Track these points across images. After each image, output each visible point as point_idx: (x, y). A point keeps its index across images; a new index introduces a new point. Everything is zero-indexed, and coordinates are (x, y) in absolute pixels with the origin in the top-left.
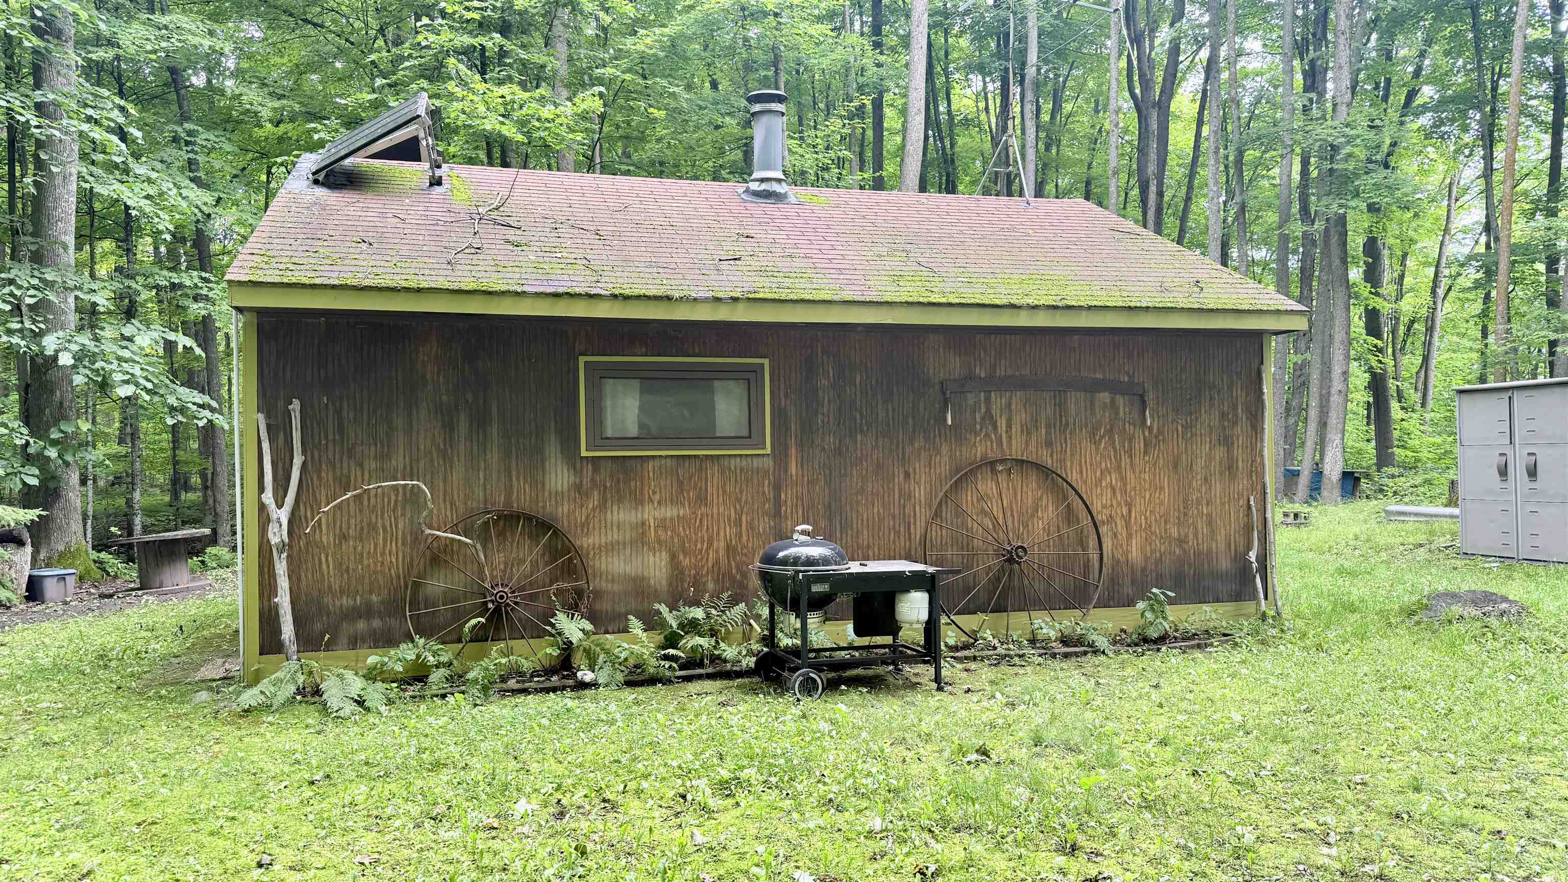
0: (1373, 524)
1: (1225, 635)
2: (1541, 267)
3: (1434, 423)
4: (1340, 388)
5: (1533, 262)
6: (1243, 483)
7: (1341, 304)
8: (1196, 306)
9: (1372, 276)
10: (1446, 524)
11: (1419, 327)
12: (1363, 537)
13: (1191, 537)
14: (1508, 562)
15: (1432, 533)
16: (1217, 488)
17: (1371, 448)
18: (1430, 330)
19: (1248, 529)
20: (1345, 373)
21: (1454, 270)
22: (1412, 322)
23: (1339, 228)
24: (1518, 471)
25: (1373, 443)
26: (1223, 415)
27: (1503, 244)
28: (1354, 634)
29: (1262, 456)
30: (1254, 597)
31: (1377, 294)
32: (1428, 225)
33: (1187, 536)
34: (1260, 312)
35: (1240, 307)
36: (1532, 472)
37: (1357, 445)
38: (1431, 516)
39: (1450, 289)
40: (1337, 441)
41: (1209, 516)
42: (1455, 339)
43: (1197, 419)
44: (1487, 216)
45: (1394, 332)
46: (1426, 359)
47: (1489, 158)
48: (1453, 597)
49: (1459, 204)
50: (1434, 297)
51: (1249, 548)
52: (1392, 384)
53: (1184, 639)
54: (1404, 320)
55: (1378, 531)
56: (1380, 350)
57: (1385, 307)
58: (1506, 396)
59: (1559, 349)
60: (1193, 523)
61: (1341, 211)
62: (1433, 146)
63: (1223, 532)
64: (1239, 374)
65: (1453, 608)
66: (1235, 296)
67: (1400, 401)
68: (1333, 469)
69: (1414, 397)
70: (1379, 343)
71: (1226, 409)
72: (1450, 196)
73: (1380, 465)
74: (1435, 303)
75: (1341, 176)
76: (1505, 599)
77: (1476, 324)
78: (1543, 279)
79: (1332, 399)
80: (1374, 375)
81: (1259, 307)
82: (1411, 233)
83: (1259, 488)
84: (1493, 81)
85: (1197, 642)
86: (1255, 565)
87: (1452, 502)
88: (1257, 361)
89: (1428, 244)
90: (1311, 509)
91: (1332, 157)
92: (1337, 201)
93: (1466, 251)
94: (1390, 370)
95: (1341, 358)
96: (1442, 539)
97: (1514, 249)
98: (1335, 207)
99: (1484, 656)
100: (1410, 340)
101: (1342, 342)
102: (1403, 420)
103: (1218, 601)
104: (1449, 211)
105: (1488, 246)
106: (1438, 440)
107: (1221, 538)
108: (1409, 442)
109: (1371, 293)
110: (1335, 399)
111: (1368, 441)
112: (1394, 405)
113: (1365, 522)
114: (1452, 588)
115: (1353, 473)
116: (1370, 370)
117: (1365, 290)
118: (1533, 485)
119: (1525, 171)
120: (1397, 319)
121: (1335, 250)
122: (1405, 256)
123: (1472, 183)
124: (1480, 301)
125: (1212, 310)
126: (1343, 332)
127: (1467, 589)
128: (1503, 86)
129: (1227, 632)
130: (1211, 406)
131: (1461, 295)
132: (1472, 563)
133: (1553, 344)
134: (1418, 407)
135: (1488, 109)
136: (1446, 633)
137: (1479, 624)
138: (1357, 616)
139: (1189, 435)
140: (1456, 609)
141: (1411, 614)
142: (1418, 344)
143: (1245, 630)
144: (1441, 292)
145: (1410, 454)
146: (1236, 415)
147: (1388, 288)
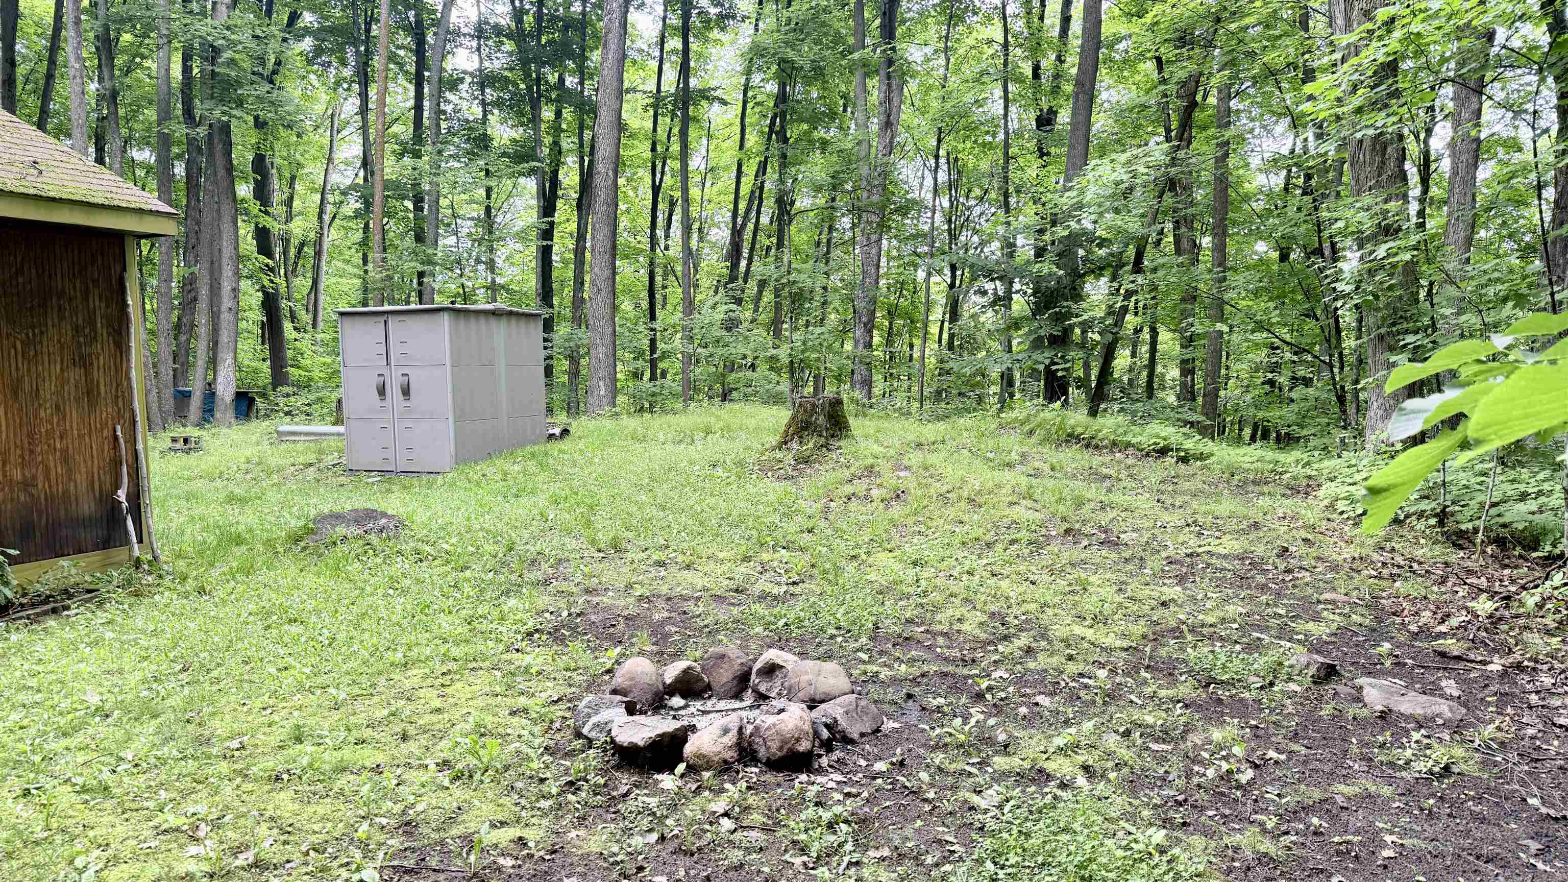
0: (265, 446)
1: (89, 591)
2: (409, 205)
3: (324, 344)
4: (230, 305)
5: (403, 199)
6: (106, 411)
7: (227, 219)
8: (32, 191)
9: (262, 193)
10: (333, 442)
11: (309, 251)
12: (255, 460)
13: (41, 478)
14: (388, 475)
15: (320, 451)
16: (74, 415)
17: (266, 367)
18: (318, 254)
19: (116, 463)
20: (236, 290)
21: (338, 198)
22: (302, 245)
23: (223, 137)
24: (394, 391)
25: (268, 362)
26: (77, 329)
27: (377, 177)
28: (239, 570)
29: (129, 379)
30: (126, 542)
31: (267, 213)
32: (313, 151)
33: (34, 477)
34: (118, 208)
35: (92, 200)
36: (406, 392)
37: (253, 364)
38: (320, 434)
39: (334, 217)
40: (229, 361)
41: (65, 451)
42: (340, 264)
43: (42, 333)
44: (364, 152)
45: (285, 252)
46: (315, 283)
47: (364, 96)
48: (337, 517)
49: (340, 136)
50: (321, 223)
51: (118, 487)
52: (284, 304)
53: (33, 605)
54: (295, 242)
55: (270, 452)
56: (272, 270)
57: (275, 227)
58: (381, 319)
59: (425, 280)
60: (42, 462)
61: (225, 119)
62: (315, 73)
63: (83, 470)
64: (95, 282)
65: (337, 529)
66: (85, 186)
67: (293, 322)
68: (226, 390)
69: (305, 318)
70: (271, 262)
71: (80, 321)
72: (332, 126)
73: (275, 386)
74: (321, 228)
75: (223, 81)
76: (384, 515)
77: (357, 251)
78: (411, 216)
79: (222, 316)
80: (266, 294)
81: (116, 203)
82: (298, 156)
83: (127, 415)
84: (366, 23)
85: (50, 606)
86: (125, 505)
87: (338, 421)
88: (118, 268)
89: (314, 170)
90: (201, 433)
91: (213, 59)
92: (220, 107)
93: (348, 182)
94: (283, 290)
95: (230, 274)
96: (330, 458)
97: (387, 185)
98: (217, 113)
99: (366, 576)
100: (301, 262)
101: (231, 258)
102: (296, 340)
103: (80, 552)
104: (331, 141)
105: (366, 179)
106: (328, 360)
107: (81, 478)
108: (302, 361)
109: (260, 210)
110: (225, 317)
111: (264, 360)
112: (288, 326)
113: (258, 444)
114: (337, 509)
115: (247, 393)
116: (263, 289)
117: (255, 207)
118: (407, 404)
119: (395, 116)
120: (288, 241)
121: (220, 161)
122: (293, 178)
123: (351, 117)
124: (361, 231)
125: (53, 200)
126: (231, 248)
127: (350, 508)
128: (375, 30)
129: (92, 587)
130: (61, 318)
131: (345, 223)
132: (357, 479)
133: (421, 275)
134: (309, 328)
135: (362, 48)
136: (330, 557)
137: (361, 542)
138: (244, 548)
139: (32, 353)
140: (341, 530)
141: (297, 540)
142: (309, 267)
143: (115, 583)
144: (327, 218)
145: (304, 373)
146: (94, 329)
147: (278, 209)
